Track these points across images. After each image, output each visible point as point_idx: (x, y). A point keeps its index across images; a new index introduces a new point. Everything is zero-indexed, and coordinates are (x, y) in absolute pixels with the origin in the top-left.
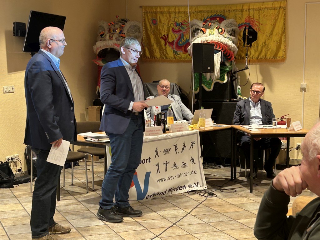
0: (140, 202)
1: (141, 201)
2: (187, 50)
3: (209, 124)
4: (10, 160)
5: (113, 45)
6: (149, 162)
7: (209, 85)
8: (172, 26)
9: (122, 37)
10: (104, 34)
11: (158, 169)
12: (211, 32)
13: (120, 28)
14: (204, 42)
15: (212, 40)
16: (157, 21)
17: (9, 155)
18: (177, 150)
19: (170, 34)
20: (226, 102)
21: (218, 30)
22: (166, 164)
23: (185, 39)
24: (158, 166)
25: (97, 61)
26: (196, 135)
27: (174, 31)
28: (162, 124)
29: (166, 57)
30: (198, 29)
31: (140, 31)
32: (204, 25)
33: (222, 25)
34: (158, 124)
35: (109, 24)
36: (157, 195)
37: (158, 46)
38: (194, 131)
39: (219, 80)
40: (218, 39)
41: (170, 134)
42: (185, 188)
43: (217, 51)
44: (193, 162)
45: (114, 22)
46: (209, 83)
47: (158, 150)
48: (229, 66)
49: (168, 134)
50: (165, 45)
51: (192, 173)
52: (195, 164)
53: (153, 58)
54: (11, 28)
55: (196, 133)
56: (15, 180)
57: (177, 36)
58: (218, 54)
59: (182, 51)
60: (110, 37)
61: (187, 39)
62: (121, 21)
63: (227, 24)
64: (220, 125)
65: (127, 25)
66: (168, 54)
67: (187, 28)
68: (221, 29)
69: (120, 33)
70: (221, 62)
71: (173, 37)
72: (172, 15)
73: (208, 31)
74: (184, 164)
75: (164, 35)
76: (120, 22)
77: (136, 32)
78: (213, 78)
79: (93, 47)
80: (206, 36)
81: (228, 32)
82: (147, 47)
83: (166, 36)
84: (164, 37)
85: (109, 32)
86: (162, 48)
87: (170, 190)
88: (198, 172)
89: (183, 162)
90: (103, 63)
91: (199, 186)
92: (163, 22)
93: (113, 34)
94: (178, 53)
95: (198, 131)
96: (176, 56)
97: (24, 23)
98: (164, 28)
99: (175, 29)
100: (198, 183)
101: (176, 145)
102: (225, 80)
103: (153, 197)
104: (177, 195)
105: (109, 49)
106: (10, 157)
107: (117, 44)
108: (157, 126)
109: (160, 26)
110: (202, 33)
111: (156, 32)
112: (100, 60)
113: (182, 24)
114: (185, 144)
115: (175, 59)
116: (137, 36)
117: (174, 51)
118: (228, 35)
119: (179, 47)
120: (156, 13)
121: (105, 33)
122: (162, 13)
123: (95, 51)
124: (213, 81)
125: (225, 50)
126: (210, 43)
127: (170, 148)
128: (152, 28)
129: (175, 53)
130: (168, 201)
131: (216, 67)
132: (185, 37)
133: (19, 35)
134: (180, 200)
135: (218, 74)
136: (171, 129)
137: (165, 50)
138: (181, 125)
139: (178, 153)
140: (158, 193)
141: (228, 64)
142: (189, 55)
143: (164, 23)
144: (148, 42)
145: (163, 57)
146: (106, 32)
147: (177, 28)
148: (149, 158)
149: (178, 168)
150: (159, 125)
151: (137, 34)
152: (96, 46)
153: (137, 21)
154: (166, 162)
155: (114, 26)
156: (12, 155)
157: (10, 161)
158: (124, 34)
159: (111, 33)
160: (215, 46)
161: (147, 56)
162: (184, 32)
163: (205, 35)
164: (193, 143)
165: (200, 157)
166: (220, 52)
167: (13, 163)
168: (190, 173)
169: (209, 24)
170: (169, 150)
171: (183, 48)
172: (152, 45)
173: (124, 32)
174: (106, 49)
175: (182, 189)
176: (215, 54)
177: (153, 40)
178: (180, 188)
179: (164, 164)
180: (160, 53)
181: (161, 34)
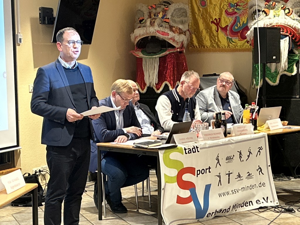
0: (199, 221)
1: (201, 220)
2: (246, 36)
3: (278, 126)
4: (38, 172)
5: (155, 32)
6: (210, 172)
7: (273, 78)
8: (226, 7)
9: (165, 23)
10: (143, 20)
11: (220, 180)
12: (276, 12)
13: (162, 12)
14: (267, 25)
15: (277, 23)
16: (206, 2)
17: (37, 166)
18: (241, 157)
19: (222, 17)
20: (296, 98)
21: (284, 10)
22: (229, 175)
23: (241, 23)
24: (219, 177)
25: (136, 52)
26: (264, 138)
28: (222, 126)
29: (218, 46)
30: (259, 11)
31: (186, 15)
32: (267, 5)
33: (289, 5)
34: (217, 126)
35: (150, 8)
36: (220, 212)
37: (207, 33)
38: (261, 134)
39: (287, 71)
40: (285, 22)
41: (232, 138)
42: (253, 205)
43: (284, 37)
44: (260, 172)
45: (155, 5)
46: (274, 75)
47: (219, 157)
48: (299, 54)
49: (230, 138)
50: (216, 31)
51: (260, 186)
52: (263, 174)
53: (202, 47)
54: (37, 14)
55: (264, 137)
56: (44, 197)
57: (231, 20)
58: (284, 41)
59: (237, 38)
60: (151, 22)
61: (243, 23)
62: (164, 3)
63: (295, 3)
64: (291, 126)
65: (172, 8)
66: (220, 42)
67: (244, 10)
68: (288, 9)
69: (162, 18)
70: (289, 49)
71: (227, 21)
73: (272, 12)
74: (249, 175)
75: (216, 19)
76: (162, 5)
77: (181, 17)
78: (280, 70)
79: (131, 35)
80: (270, 18)
81: (297, 13)
82: (195, 34)
83: (218, 20)
84: (215, 22)
86: (213, 35)
87: (234, 207)
88: (267, 184)
89: (248, 172)
90: (143, 54)
91: (269, 201)
93: (154, 19)
94: (233, 40)
95: (266, 134)
96: (230, 44)
97: (52, 9)
98: (215, 10)
99: (229, 11)
100: (267, 198)
101: (241, 151)
102: (294, 71)
103: (215, 214)
104: (242, 213)
105: (150, 38)
106: (37, 169)
107: (160, 31)
108: (216, 128)
109: (210, 9)
110: (265, 14)
111: (206, 15)
112: (139, 51)
113: (237, 5)
114: (250, 150)
115: (230, 47)
116: (184, 21)
117: (228, 38)
118: (296, 17)
119: (234, 33)
121: (145, 19)
123: (132, 39)
124: (280, 72)
125: (294, 35)
126: (275, 27)
127: (234, 156)
128: (200, 10)
129: (229, 40)
130: (233, 220)
131: (283, 55)
132: (241, 21)
133: (47, 23)
134: (248, 218)
135: (285, 64)
136: (233, 132)
137: (216, 38)
138: (245, 127)
139: (243, 161)
140: (221, 210)
141: (297, 52)
142: (246, 43)
143: (215, 4)
144: (195, 28)
145: (215, 45)
146: (146, 17)
147: (231, 9)
148: (209, 167)
149: (242, 179)
150: (218, 128)
151: (183, 19)
152: (134, 34)
153: (183, 3)
154: (229, 172)
155: (156, 10)
156: (40, 166)
157: (37, 174)
158: (168, 18)
159: (151, 18)
160: (281, 30)
161: (195, 45)
162: (240, 15)
163: (268, 17)
164: (260, 149)
165: (269, 166)
166: (288, 37)
167: (41, 176)
168: (257, 185)
169: (273, 3)
170: (232, 158)
171: (239, 34)
172: (201, 31)
173: (167, 16)
174: (146, 37)
175: (248, 206)
176: (281, 40)
177: (202, 26)
178: (245, 204)
179: (227, 174)
180: (211, 41)
181: (212, 18)
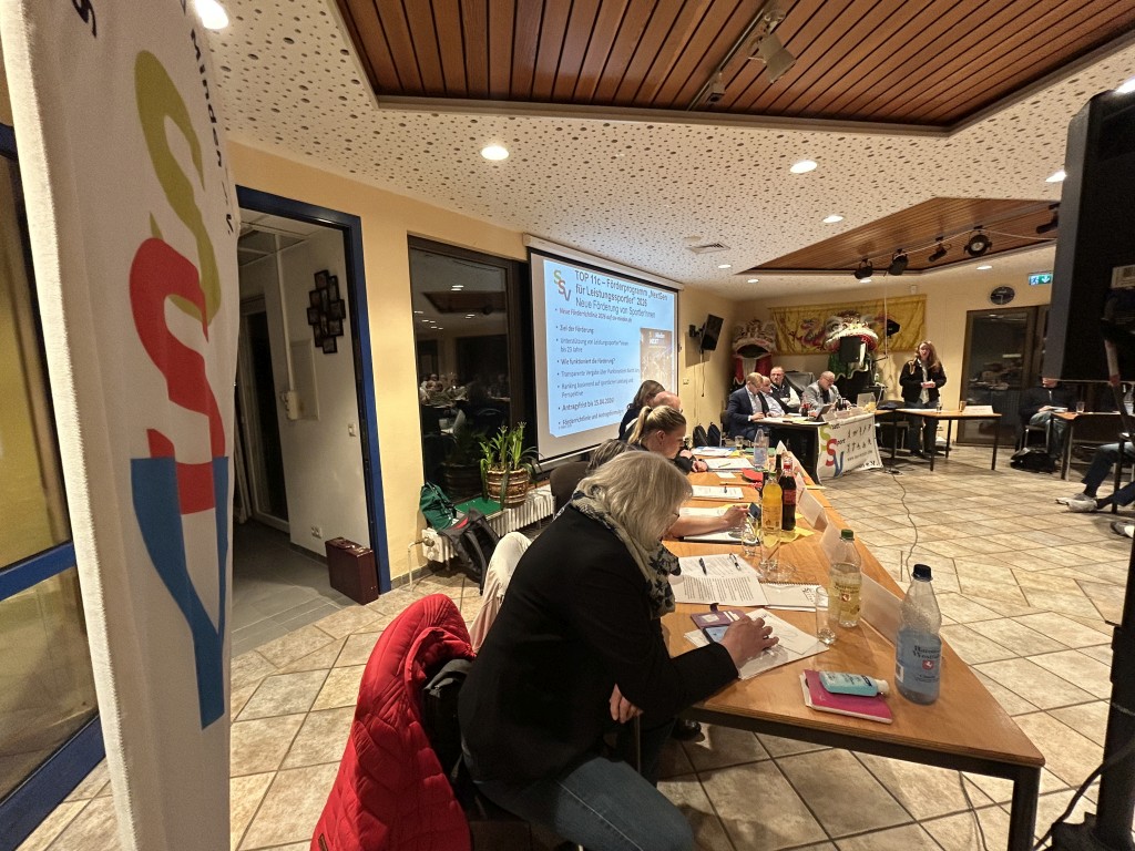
5: (754, 342)
6: (844, 442)
8: (801, 323)
9: (761, 335)
10: (744, 333)
12: (854, 325)
13: (758, 327)
14: (847, 335)
15: (855, 333)
16: (786, 320)
18: (861, 432)
19: (798, 330)
22: (854, 444)
23: (814, 334)
24: (849, 446)
27: (802, 327)
30: (837, 324)
32: (843, 320)
35: (748, 324)
37: (785, 342)
38: (863, 416)
39: (861, 369)
40: (861, 332)
42: (864, 466)
43: (862, 342)
48: (871, 356)
50: (793, 340)
51: (870, 453)
52: (872, 444)
53: (780, 352)
59: (810, 345)
63: (866, 319)
67: (817, 324)
68: (862, 323)
69: (758, 331)
70: (865, 352)
71: (801, 333)
72: (802, 314)
74: (865, 445)
78: (858, 367)
79: (733, 344)
80: (849, 330)
83: (795, 333)
84: (792, 334)
86: (790, 343)
88: (873, 451)
90: (744, 357)
92: (792, 320)
93: (752, 332)
96: (804, 350)
98: (792, 326)
99: (804, 326)
100: (875, 462)
102: (867, 368)
105: (750, 346)
107: (758, 341)
109: (788, 325)
110: (845, 327)
112: (740, 355)
113: (811, 321)
117: (803, 345)
119: (807, 341)
120: (784, 313)
122: (791, 312)
123: (734, 347)
125: (870, 342)
126: (854, 336)
127: (857, 430)
128: (780, 326)
129: (805, 347)
131: (861, 356)
135: (861, 363)
137: (793, 345)
139: (861, 434)
140: (849, 470)
145: (792, 351)
148: (843, 439)
149: (860, 448)
152: (738, 343)
154: (854, 442)
155: (753, 326)
160: (860, 338)
162: (814, 328)
165: (875, 438)
166: (865, 344)
168: (867, 453)
169: (850, 319)
170: (856, 432)
171: (812, 342)
172: (780, 340)
173: (762, 330)
174: (747, 345)
176: (860, 345)
177: (781, 337)
180: (789, 348)
181: (789, 331)
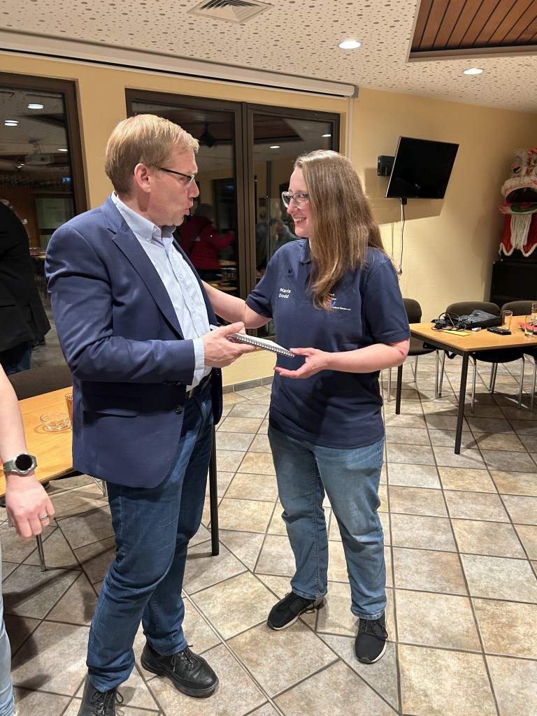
5: (531, 183)
10: (519, 168)
25: (504, 208)
35: (530, 152)
54: (375, 164)
60: (527, 171)
79: (502, 187)
85: (529, 164)
90: (513, 212)
93: (533, 166)
97: (390, 157)
112: (508, 206)
121: (522, 167)
123: (503, 193)
133: (384, 174)
146: (524, 163)
152: (505, 185)
159: (530, 166)
174: (520, 189)
